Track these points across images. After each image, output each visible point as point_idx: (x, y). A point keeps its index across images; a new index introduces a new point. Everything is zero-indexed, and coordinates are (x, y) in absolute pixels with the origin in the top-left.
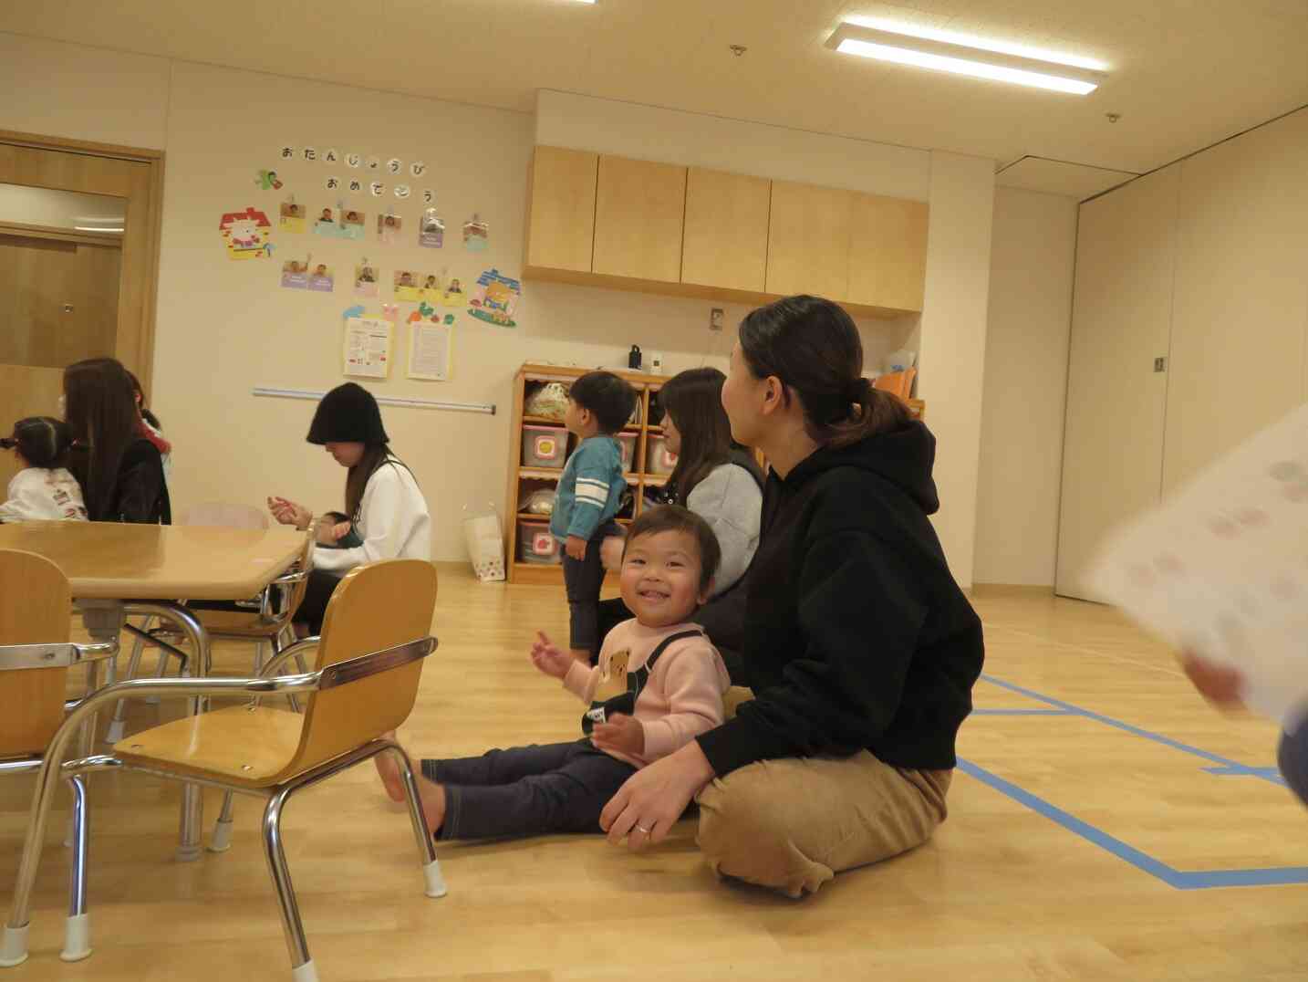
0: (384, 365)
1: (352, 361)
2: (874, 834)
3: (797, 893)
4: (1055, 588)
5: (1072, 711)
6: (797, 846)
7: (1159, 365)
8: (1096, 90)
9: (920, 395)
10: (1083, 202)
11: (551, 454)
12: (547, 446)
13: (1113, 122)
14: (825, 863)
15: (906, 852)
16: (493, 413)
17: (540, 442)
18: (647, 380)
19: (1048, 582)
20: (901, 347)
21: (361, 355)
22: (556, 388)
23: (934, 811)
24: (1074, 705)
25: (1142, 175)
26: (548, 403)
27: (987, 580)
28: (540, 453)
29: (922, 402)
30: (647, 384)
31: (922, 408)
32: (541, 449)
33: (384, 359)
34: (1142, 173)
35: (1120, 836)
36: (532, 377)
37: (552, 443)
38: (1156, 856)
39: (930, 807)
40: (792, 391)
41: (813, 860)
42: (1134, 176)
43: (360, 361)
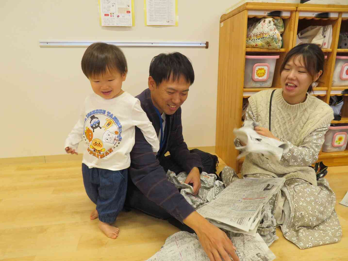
0: (129, 17)
1: (106, 15)
11: (265, 77)
12: (263, 71)
16: (207, 47)
17: (257, 68)
18: (341, 10)
21: (112, 10)
22: (270, 22)
26: (261, 36)
28: (256, 77)
30: (340, 13)
32: (258, 74)
33: (128, 12)
36: (253, 14)
37: (266, 68)
43: (112, 15)
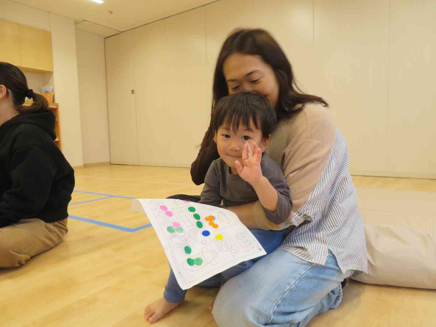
2: (44, 243)
3: (17, 265)
4: (110, 162)
5: (111, 196)
6: (13, 251)
7: (133, 92)
8: (104, 3)
9: (56, 101)
10: (106, 38)
13: (110, 14)
14: (25, 254)
15: (56, 245)
19: (108, 160)
20: (47, 84)
23: (64, 231)
24: (111, 195)
25: (122, 32)
27: (89, 162)
29: (57, 104)
31: (58, 106)
34: (123, 31)
35: (120, 225)
38: (127, 227)
39: (62, 230)
40: (9, 91)
41: (19, 254)
42: (120, 32)
